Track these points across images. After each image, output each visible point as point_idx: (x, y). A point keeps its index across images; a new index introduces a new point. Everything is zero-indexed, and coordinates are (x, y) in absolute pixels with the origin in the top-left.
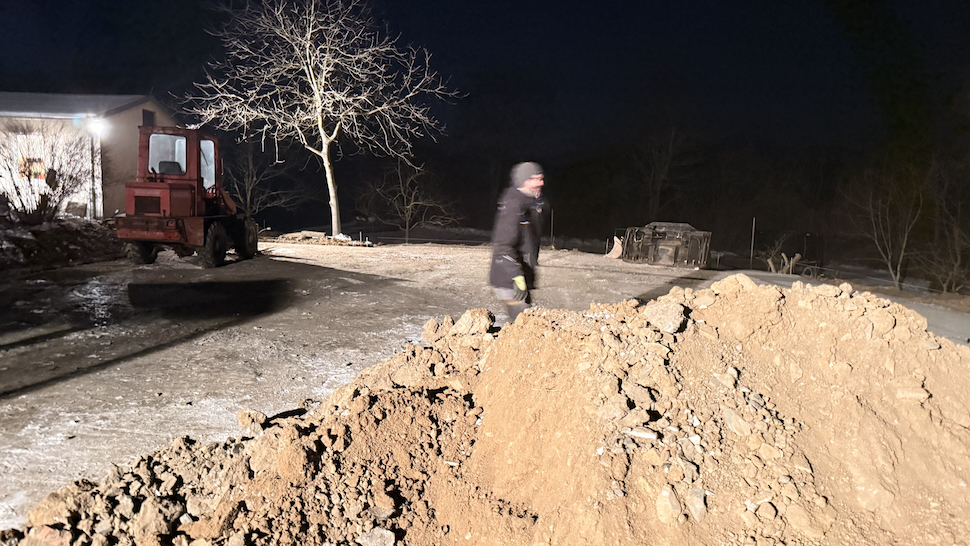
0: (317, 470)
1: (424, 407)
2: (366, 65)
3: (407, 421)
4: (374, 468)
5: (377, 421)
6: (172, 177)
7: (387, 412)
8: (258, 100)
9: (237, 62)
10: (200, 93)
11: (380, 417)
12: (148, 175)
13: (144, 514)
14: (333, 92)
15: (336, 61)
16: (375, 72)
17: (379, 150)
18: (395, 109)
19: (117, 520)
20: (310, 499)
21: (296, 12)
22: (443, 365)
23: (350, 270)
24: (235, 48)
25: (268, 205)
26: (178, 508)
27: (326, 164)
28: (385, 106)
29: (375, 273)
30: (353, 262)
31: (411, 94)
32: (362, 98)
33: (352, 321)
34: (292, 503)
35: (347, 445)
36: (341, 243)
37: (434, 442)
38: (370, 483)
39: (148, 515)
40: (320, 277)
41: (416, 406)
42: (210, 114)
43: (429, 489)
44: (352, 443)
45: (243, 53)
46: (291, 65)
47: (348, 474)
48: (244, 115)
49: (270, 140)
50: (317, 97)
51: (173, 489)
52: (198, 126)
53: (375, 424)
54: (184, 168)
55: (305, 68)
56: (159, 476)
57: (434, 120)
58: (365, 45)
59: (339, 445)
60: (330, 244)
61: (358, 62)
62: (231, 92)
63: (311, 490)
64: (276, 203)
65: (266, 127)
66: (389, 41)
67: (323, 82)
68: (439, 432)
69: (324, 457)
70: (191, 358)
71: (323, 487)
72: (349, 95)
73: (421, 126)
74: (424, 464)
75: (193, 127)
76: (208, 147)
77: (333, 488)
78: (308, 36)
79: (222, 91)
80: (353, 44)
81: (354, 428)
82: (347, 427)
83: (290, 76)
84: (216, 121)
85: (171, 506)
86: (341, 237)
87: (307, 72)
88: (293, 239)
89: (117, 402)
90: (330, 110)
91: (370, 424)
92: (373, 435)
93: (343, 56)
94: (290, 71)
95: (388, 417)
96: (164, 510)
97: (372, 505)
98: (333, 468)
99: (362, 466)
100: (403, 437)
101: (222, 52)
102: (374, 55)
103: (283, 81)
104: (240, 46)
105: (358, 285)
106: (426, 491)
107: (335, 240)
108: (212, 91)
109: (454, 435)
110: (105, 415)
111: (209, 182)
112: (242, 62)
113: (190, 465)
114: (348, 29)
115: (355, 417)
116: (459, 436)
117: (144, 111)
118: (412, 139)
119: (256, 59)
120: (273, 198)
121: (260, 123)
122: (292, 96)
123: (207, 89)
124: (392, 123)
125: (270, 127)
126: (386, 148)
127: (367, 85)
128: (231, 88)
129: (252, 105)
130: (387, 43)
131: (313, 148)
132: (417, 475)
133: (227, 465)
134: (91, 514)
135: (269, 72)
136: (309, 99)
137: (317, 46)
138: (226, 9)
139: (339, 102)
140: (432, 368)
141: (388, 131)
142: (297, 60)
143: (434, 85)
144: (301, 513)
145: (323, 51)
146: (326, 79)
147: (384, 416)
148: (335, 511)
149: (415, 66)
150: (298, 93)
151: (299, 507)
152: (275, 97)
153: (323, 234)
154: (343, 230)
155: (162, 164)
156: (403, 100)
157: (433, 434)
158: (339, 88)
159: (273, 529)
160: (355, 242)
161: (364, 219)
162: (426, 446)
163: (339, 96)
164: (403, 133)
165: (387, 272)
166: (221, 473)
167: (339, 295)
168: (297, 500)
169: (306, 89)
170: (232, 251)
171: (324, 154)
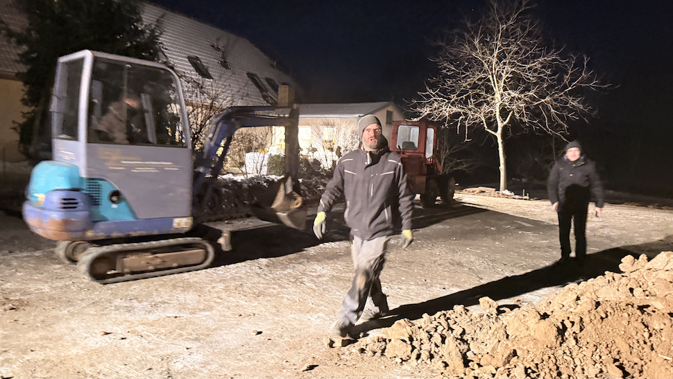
0: (563, 341)
1: (637, 315)
2: (535, 71)
3: (625, 323)
4: (602, 348)
5: (602, 318)
6: (410, 151)
7: (608, 314)
8: (456, 100)
9: (446, 76)
10: (420, 98)
11: (604, 316)
12: (396, 150)
13: (449, 345)
14: (510, 91)
15: (513, 70)
16: (542, 75)
17: (541, 130)
18: (555, 100)
19: (433, 345)
20: (560, 358)
21: (488, 40)
22: (641, 290)
23: (521, 216)
24: (445, 68)
25: (455, 169)
26: (466, 347)
27: (500, 141)
28: (548, 99)
29: (540, 220)
30: (521, 211)
31: (570, 88)
32: (530, 93)
33: (533, 252)
34: (550, 358)
35: (581, 330)
36: (507, 197)
37: (647, 341)
38: (600, 357)
39: (451, 346)
40: (500, 220)
41: (630, 314)
42: (426, 111)
43: (647, 371)
44: (585, 329)
45: (450, 70)
46: (482, 75)
47: (584, 348)
48: (447, 111)
49: (463, 126)
50: (498, 96)
51: (460, 335)
52: (419, 119)
53: (601, 320)
54: (416, 145)
55: (490, 76)
56: (451, 326)
57: (588, 106)
58: (535, 57)
59: (576, 328)
60: (499, 197)
61: (529, 69)
62: (440, 96)
63: (561, 352)
64: (460, 168)
65: (461, 118)
66: (555, 52)
67: (502, 84)
68: (651, 335)
69: (566, 334)
70: (435, 262)
71: (568, 352)
72: (521, 92)
73: (576, 111)
74: (640, 354)
75: (415, 120)
76: (431, 132)
77: (574, 354)
78: (495, 54)
79: (434, 96)
80: (527, 57)
81: (586, 320)
82: (581, 319)
83: (480, 83)
84: (430, 116)
85: (462, 344)
86: (507, 192)
87: (491, 79)
88: (473, 192)
89: (403, 281)
90: (507, 104)
91: (597, 319)
92: (599, 326)
93: (519, 66)
94: (480, 80)
95: (609, 317)
96: (459, 345)
97: (605, 371)
98: (574, 342)
99: (595, 346)
100: (623, 333)
101: (437, 71)
102: (542, 63)
103: (475, 86)
104: (448, 66)
105: (529, 227)
106: (645, 372)
107: (503, 194)
108: (428, 97)
109: (663, 339)
110: (400, 286)
111: (429, 154)
112: (450, 77)
113: (469, 323)
114: (524, 47)
115: (586, 312)
116: (668, 340)
117: (388, 111)
118: (569, 121)
119: (458, 73)
120: (457, 164)
121: (457, 115)
122: (480, 96)
123: (425, 96)
124: (552, 110)
125: (464, 117)
126: (546, 128)
127: (535, 84)
128: (440, 93)
129: (453, 104)
130: (553, 54)
131: (490, 130)
132: (637, 360)
133: (494, 328)
134: (419, 338)
135: (466, 82)
136: (492, 97)
137: (501, 60)
138: (441, 44)
139: (514, 98)
140: (631, 290)
141: (549, 117)
142: (485, 72)
143: (590, 80)
144: (555, 364)
145: (505, 64)
146: (505, 83)
147: (607, 316)
148: (578, 369)
149: (574, 68)
150: (484, 93)
151: (554, 361)
152: (468, 97)
153: (494, 189)
154: (508, 187)
155: (404, 143)
156: (562, 93)
157: (646, 335)
158: (514, 88)
159: (539, 370)
160: (517, 197)
161: (518, 180)
162: (642, 342)
163: (514, 94)
164: (562, 117)
165: (550, 220)
166: (490, 332)
167: (518, 234)
168: (552, 356)
169: (490, 90)
170: (438, 198)
171: (498, 134)
